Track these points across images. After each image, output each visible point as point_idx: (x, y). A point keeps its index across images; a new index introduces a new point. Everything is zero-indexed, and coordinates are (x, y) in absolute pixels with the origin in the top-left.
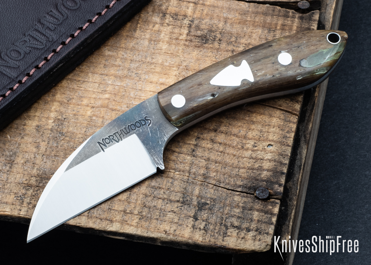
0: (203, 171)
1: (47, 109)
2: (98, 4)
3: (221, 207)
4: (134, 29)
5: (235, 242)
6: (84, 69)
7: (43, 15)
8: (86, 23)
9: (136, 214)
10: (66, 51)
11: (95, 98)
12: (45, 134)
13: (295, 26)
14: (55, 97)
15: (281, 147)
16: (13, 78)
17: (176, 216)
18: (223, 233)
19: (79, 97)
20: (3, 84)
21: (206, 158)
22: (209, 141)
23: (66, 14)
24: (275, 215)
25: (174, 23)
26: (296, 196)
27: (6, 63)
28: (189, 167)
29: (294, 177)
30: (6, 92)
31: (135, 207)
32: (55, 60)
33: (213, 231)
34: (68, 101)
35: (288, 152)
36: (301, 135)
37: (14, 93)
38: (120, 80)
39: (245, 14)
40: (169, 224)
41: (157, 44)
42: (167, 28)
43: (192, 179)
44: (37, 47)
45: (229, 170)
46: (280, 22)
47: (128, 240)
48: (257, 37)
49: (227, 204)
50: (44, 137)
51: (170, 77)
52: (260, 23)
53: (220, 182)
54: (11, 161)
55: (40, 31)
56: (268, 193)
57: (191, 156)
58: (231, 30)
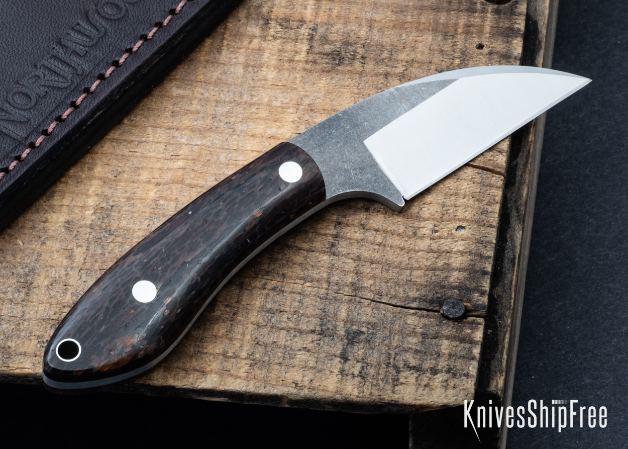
0: (350, 277)
1: (81, 193)
2: (157, 8)
3: (385, 337)
4: (218, 49)
5: (413, 394)
6: (138, 121)
7: (65, 31)
8: (138, 41)
9: (244, 357)
10: (106, 90)
11: (161, 169)
12: (81, 235)
13: (487, 26)
14: (94, 172)
15: (478, 229)
16: (19, 139)
17: (312, 356)
18: (392, 379)
19: (133, 169)
20: (3, 151)
21: (354, 256)
22: (357, 228)
23: (103, 27)
24: (477, 343)
25: (284, 34)
26: (510, 310)
27: (7, 115)
28: (327, 274)
29: (504, 279)
30: (9, 163)
31: (242, 347)
32: (88, 105)
33: (375, 377)
34: (116, 177)
35: (491, 236)
36: (511, 207)
37: (24, 165)
38: (201, 135)
39: (401, 11)
40: (301, 371)
41: (258, 71)
42: (273, 43)
43: (333, 293)
44: (57, 86)
45: (395, 274)
46: (462, 20)
47: (233, 402)
48: (425, 48)
49: (395, 330)
50: (81, 240)
51: (284, 125)
52: (428, 24)
53: (381, 296)
54: (27, 283)
55: (62, 59)
56: (464, 308)
57: (329, 254)
58: (380, 39)
